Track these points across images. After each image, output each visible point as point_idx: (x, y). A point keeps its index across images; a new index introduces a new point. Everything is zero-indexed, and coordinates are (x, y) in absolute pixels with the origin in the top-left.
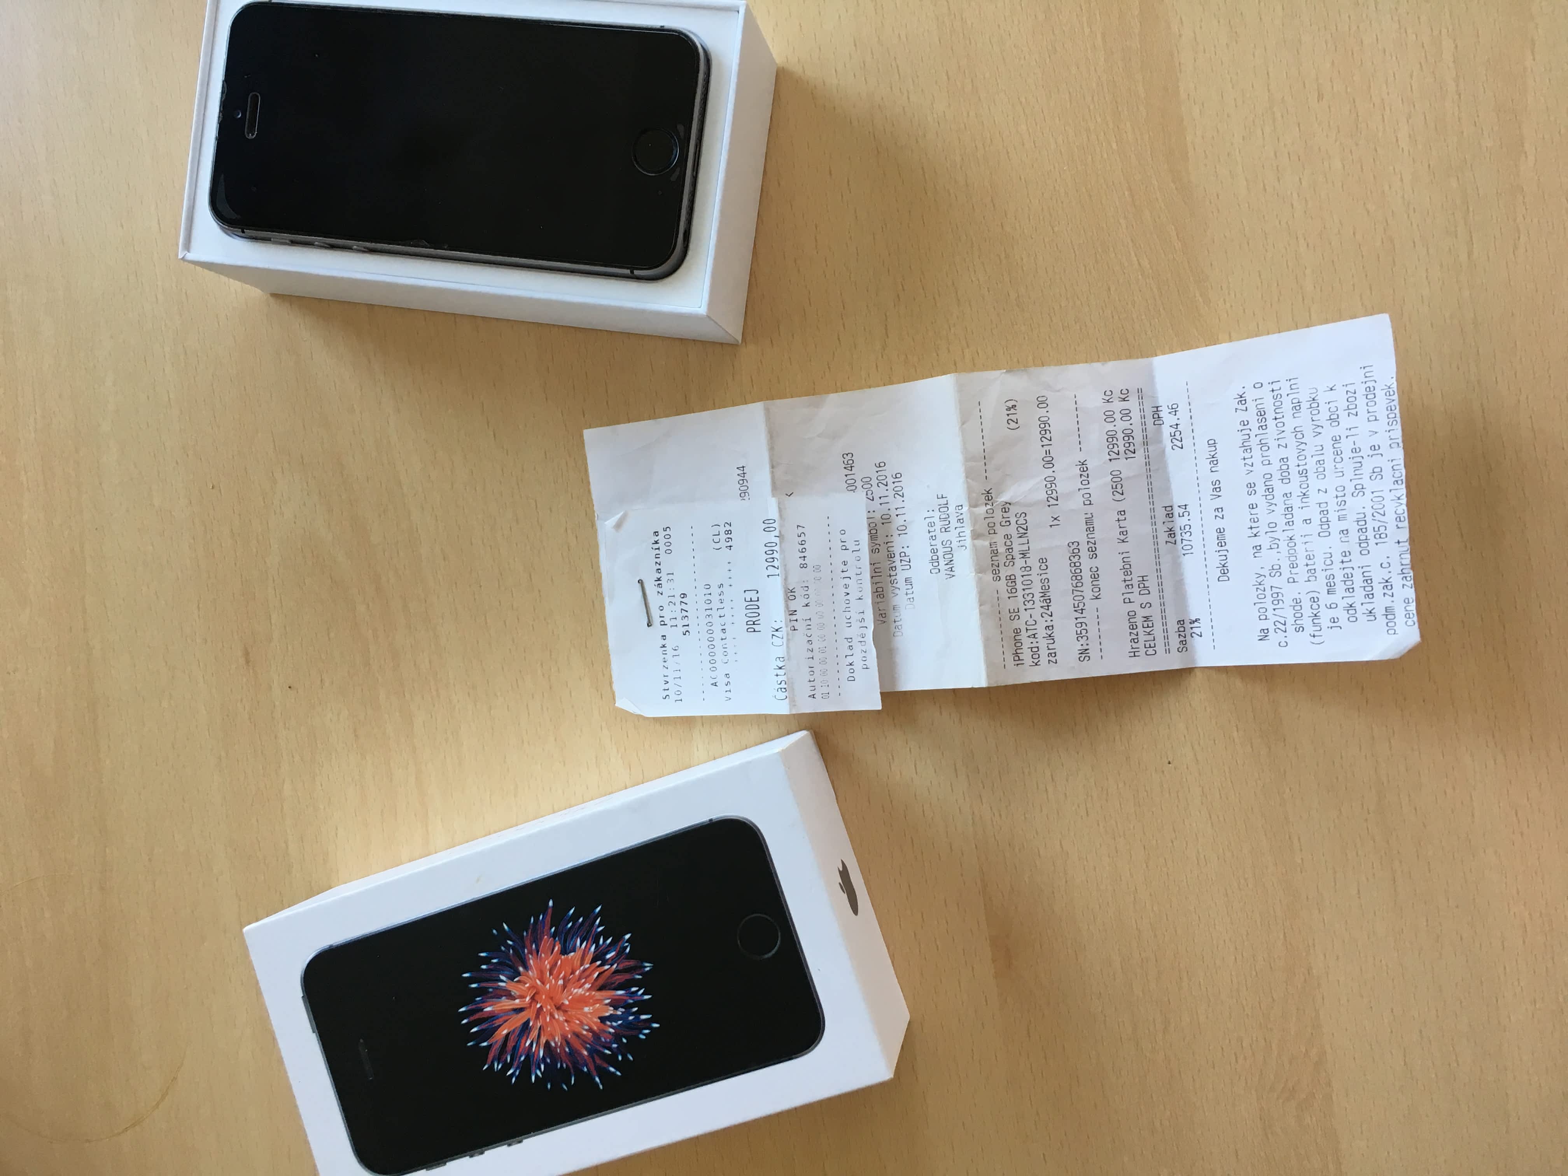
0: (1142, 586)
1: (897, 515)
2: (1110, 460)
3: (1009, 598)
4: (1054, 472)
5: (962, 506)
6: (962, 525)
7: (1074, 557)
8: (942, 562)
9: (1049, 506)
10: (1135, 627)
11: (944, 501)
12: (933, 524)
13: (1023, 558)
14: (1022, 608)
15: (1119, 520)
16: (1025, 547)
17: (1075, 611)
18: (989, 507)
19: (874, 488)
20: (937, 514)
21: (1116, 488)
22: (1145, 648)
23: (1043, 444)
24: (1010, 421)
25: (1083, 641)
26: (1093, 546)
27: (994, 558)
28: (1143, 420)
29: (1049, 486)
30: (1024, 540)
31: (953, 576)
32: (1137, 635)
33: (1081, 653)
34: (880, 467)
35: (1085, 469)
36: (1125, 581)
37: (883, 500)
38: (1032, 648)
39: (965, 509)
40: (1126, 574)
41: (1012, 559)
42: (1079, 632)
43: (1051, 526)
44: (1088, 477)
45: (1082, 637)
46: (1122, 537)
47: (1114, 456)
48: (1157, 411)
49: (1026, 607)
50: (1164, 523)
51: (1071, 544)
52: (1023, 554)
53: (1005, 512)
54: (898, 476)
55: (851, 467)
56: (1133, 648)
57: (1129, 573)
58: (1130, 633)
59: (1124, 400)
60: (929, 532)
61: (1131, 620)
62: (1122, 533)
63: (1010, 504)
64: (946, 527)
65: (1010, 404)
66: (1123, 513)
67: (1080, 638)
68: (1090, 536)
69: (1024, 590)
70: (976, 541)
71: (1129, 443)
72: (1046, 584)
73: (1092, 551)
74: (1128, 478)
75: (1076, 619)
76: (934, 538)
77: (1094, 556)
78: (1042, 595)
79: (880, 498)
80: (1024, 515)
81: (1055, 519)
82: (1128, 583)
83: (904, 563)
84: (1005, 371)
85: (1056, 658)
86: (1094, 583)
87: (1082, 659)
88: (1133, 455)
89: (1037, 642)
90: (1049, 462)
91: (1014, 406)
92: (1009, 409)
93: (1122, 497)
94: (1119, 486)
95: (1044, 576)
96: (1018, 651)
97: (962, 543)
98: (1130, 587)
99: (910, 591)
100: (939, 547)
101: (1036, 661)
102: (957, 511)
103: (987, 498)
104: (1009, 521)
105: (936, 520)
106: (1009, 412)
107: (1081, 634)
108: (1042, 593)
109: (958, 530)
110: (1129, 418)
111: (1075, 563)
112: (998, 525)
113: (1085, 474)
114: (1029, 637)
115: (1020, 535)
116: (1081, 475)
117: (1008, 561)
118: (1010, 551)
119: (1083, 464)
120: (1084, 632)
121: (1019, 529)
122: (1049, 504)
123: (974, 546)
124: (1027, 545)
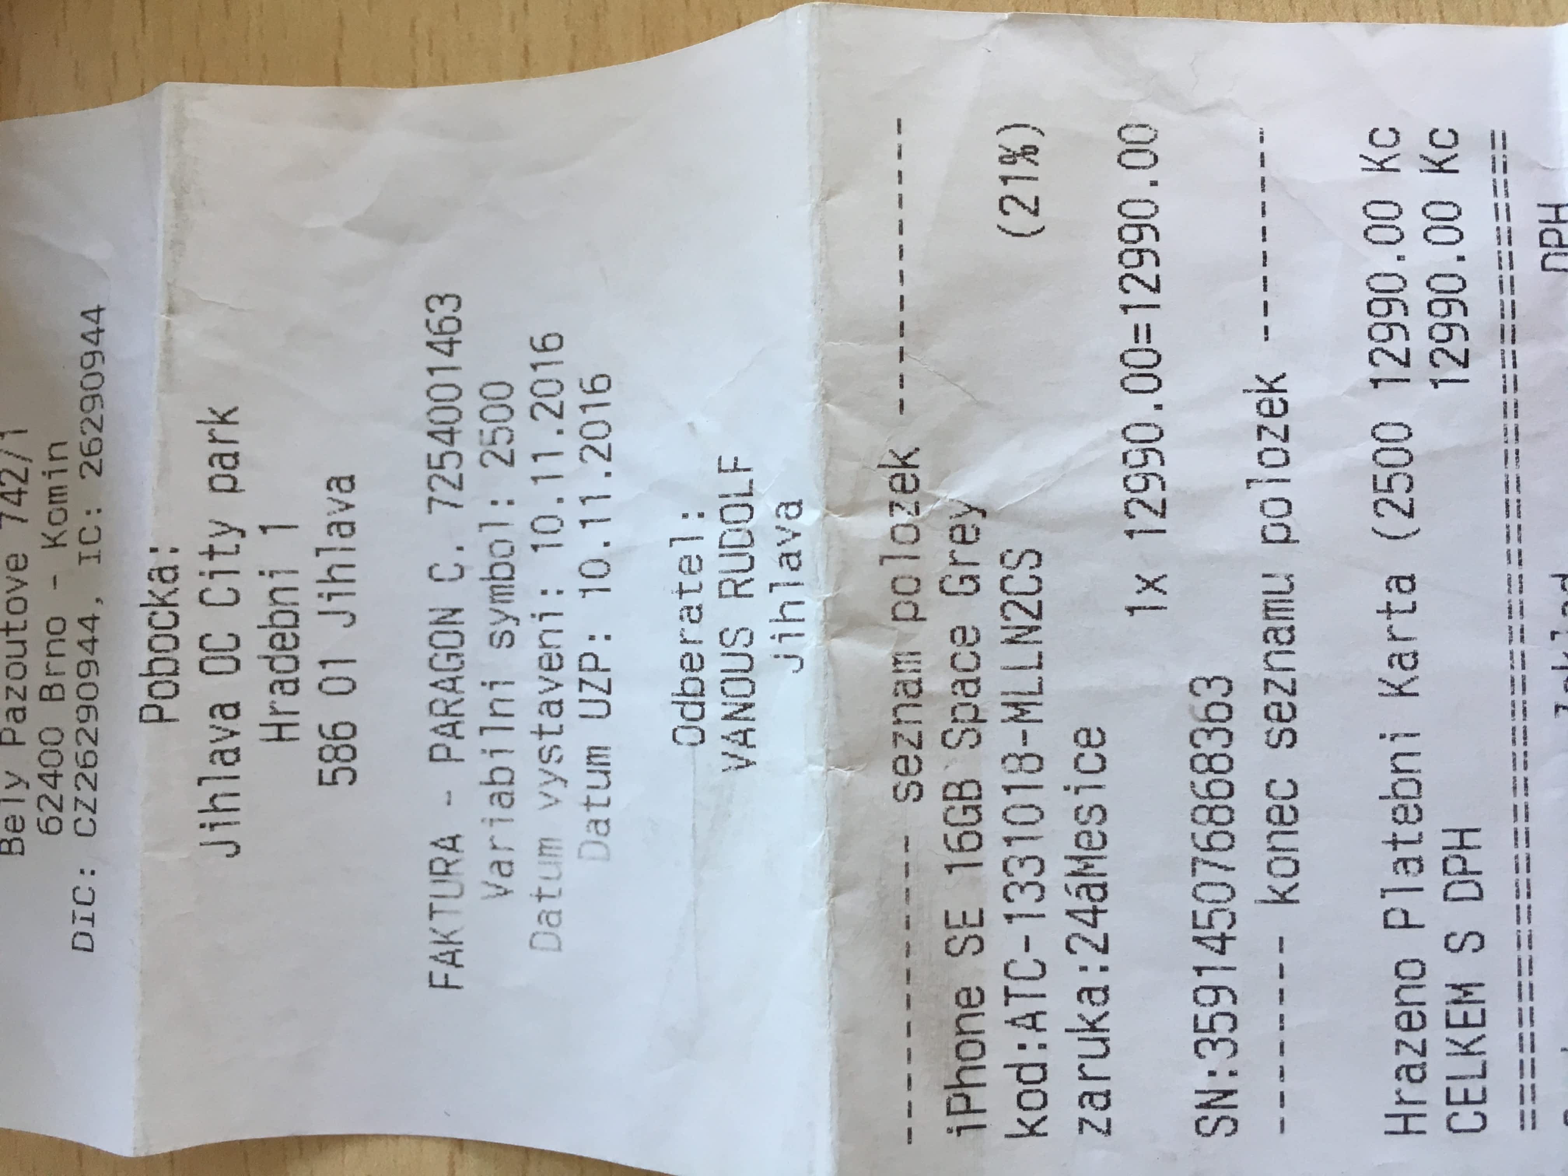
0: (1455, 866)
1: (584, 523)
2: (1375, 382)
3: (950, 868)
4: (1158, 407)
5: (799, 504)
6: (794, 577)
7: (1209, 733)
8: (715, 708)
9: (1130, 533)
10: (1417, 1021)
11: (739, 482)
12: (695, 566)
13: (1015, 719)
14: (996, 909)
15: (1389, 611)
16: (1027, 681)
17: (1198, 940)
18: (901, 517)
19: (520, 423)
20: (712, 529)
21: (1390, 490)
22: (1449, 1102)
23: (1127, 300)
24: (1009, 204)
25: (1216, 1058)
26: (1284, 698)
27: (904, 714)
28: (1505, 248)
29: (1136, 458)
30: (1026, 654)
31: (748, 764)
32: (1423, 1053)
33: (1207, 1105)
34: (546, 349)
35: (1278, 408)
36: (1395, 843)
37: (546, 465)
38: (1021, 1066)
39: (811, 516)
40: (1400, 815)
41: (975, 720)
42: (1204, 1024)
43: (1131, 610)
44: (1286, 439)
45: (1214, 1044)
46: (1398, 676)
47: (1387, 368)
48: (1558, 220)
49: (1011, 909)
50: (1553, 634)
51: (1200, 686)
52: (1015, 705)
53: (964, 541)
54: (600, 384)
55: (451, 343)
56: (1401, 1101)
57: (1413, 815)
58: (1399, 1042)
59: (1439, 167)
60: (681, 592)
61: (1406, 995)
62: (1396, 660)
63: (984, 514)
64: (740, 578)
65: (1016, 140)
66: (1406, 585)
67: (1205, 1048)
68: (1277, 661)
69: (1008, 841)
70: (840, 645)
71: (1449, 326)
72: (1092, 827)
73: (1280, 719)
74: (1435, 456)
75: (1199, 970)
76: (695, 614)
77: (1287, 738)
78: (1076, 866)
79: (535, 457)
80: (1032, 559)
81: (1150, 585)
82: (1404, 851)
83: (589, 693)
84: (1006, 16)
85: (1109, 1113)
86: (1279, 841)
87: (1206, 1126)
88: (1459, 373)
89: (1043, 1046)
90: (1145, 371)
91: (1029, 151)
92: (1009, 158)
93: (1409, 525)
94: (1400, 483)
95: (1088, 798)
96: (968, 1077)
97: (789, 645)
98: (1413, 866)
99: (599, 797)
100: (711, 649)
101: (1030, 1118)
102: (783, 522)
103: (897, 483)
104: (972, 578)
105: (708, 549)
106: (1008, 170)
107: (1212, 1030)
108: (1079, 859)
109: (783, 594)
110: (1455, 236)
111: (1210, 759)
112: (930, 589)
113: (1276, 425)
114: (1013, 1022)
115: (1011, 634)
116: (1261, 429)
117: (958, 728)
118: (971, 688)
119: (1272, 390)
120: (1223, 1025)
121: (1011, 610)
122: (1131, 525)
123: (831, 659)
124: (1039, 673)
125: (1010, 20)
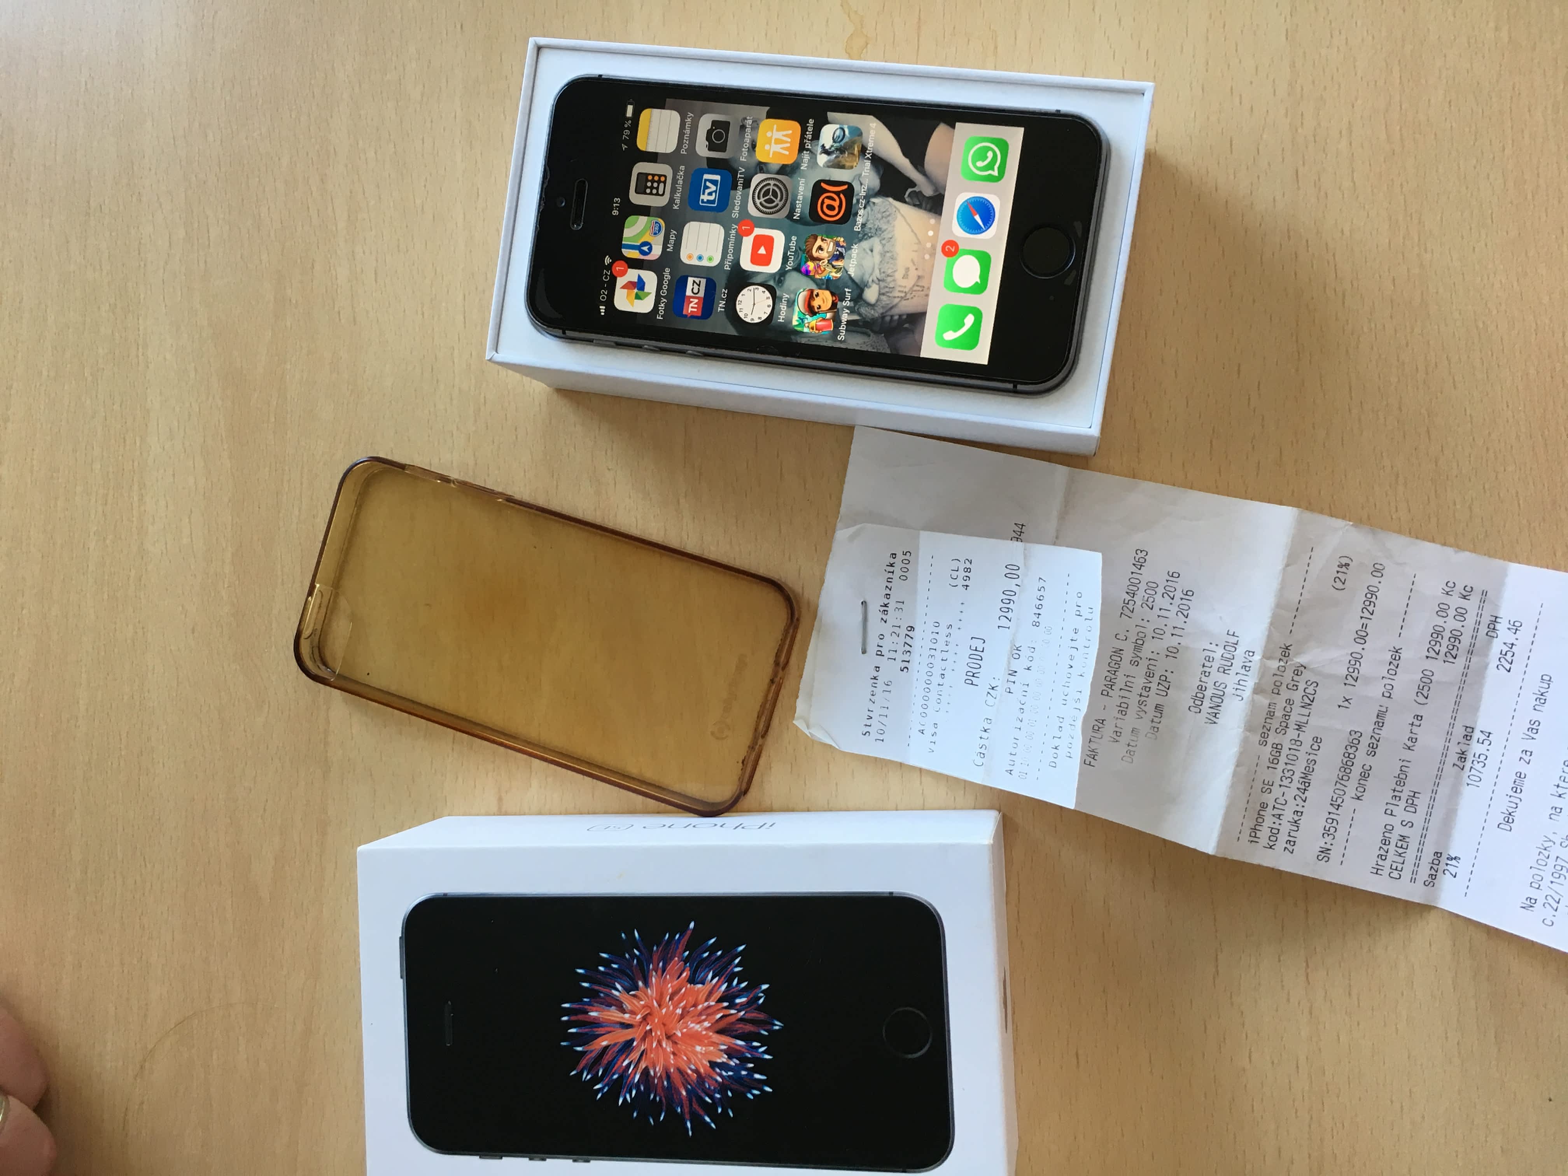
0: (1410, 801)
1: (1172, 635)
2: (1427, 657)
3: (1268, 767)
4: (1363, 649)
5: (1254, 652)
6: (1246, 673)
7: (1351, 747)
8: (1207, 703)
9: (1345, 684)
10: (1387, 843)
11: (1234, 640)
12: (1211, 660)
13: (1297, 729)
14: (1278, 782)
15: (1412, 724)
16: (1304, 719)
17: (1331, 804)
18: (1282, 663)
19: (1158, 597)
20: (1220, 651)
21: (1423, 690)
22: (1391, 868)
23: (1362, 615)
24: (1337, 580)
25: (1328, 839)
26: (1375, 742)
27: (1268, 720)
28: (1477, 626)
29: (1353, 662)
30: (1305, 711)
31: (1215, 723)
32: (1387, 852)
33: (1322, 852)
34: (1172, 576)
35: (1397, 658)
36: (1394, 790)
37: (1163, 613)
38: (1272, 828)
39: (1257, 657)
40: (1398, 783)
41: (1286, 727)
42: (1327, 829)
43: (1339, 706)
44: (1397, 667)
45: (1328, 835)
46: (1409, 744)
47: (1432, 654)
48: (1495, 621)
49: (1282, 783)
50: (1459, 743)
51: (1353, 733)
52: (1299, 725)
53: (1297, 675)
54: (1190, 593)
55: (1141, 566)
56: (1377, 864)
57: (1402, 784)
58: (1381, 847)
59: (1464, 597)
60: (1204, 666)
61: (1386, 834)
62: (1410, 739)
63: (1305, 668)
64: (1226, 668)
65: (1344, 561)
66: (1419, 718)
67: (1326, 835)
68: (1376, 731)
69: (1286, 764)
70: (1256, 696)
71: (1454, 646)
72: (1311, 766)
73: (1372, 748)
74: (1438, 683)
75: (1330, 813)
76: (1207, 674)
77: (1373, 753)
78: (1303, 775)
79: (1160, 609)
80: (1315, 684)
81: (1347, 700)
82: (1396, 794)
83: (1160, 687)
84: (1351, 523)
85: (1293, 847)
86: (1362, 782)
87: (1320, 858)
88: (1452, 660)
89: (1280, 824)
90: (1363, 637)
91: (1347, 565)
92: (1341, 566)
93: (1425, 701)
94: (1426, 688)
95: (1312, 757)
96: (1257, 827)
97: (1239, 692)
98: (1398, 799)
99: (1156, 720)
100: (1210, 685)
101: (1271, 843)
102: (1247, 656)
103: (1283, 653)
104: (1297, 686)
105: (1217, 656)
106: (1339, 569)
107: (1329, 831)
108: (1305, 774)
109: (1239, 677)
110: (1463, 619)
111: (1349, 754)
112: (1284, 686)
113: (1395, 663)
114: (1274, 815)
115: (1303, 705)
116: (1390, 663)
117: (1281, 728)
118: (1287, 717)
119: (1397, 652)
120: (1332, 830)
121: (1305, 697)
122: (1346, 682)
123: (1253, 700)
124: (1307, 718)
125: (1352, 525)
